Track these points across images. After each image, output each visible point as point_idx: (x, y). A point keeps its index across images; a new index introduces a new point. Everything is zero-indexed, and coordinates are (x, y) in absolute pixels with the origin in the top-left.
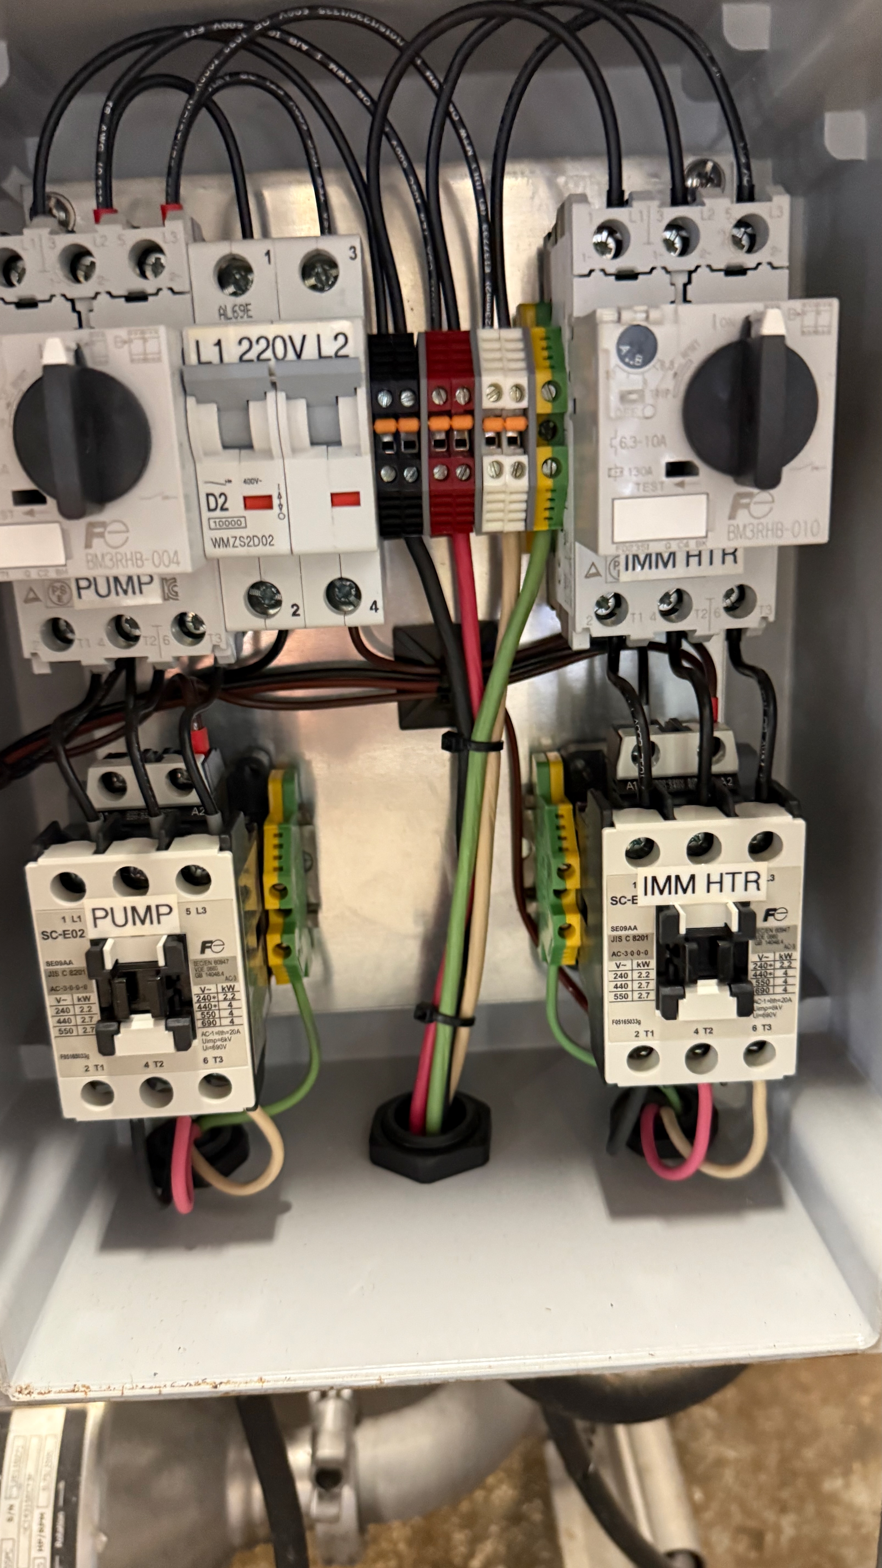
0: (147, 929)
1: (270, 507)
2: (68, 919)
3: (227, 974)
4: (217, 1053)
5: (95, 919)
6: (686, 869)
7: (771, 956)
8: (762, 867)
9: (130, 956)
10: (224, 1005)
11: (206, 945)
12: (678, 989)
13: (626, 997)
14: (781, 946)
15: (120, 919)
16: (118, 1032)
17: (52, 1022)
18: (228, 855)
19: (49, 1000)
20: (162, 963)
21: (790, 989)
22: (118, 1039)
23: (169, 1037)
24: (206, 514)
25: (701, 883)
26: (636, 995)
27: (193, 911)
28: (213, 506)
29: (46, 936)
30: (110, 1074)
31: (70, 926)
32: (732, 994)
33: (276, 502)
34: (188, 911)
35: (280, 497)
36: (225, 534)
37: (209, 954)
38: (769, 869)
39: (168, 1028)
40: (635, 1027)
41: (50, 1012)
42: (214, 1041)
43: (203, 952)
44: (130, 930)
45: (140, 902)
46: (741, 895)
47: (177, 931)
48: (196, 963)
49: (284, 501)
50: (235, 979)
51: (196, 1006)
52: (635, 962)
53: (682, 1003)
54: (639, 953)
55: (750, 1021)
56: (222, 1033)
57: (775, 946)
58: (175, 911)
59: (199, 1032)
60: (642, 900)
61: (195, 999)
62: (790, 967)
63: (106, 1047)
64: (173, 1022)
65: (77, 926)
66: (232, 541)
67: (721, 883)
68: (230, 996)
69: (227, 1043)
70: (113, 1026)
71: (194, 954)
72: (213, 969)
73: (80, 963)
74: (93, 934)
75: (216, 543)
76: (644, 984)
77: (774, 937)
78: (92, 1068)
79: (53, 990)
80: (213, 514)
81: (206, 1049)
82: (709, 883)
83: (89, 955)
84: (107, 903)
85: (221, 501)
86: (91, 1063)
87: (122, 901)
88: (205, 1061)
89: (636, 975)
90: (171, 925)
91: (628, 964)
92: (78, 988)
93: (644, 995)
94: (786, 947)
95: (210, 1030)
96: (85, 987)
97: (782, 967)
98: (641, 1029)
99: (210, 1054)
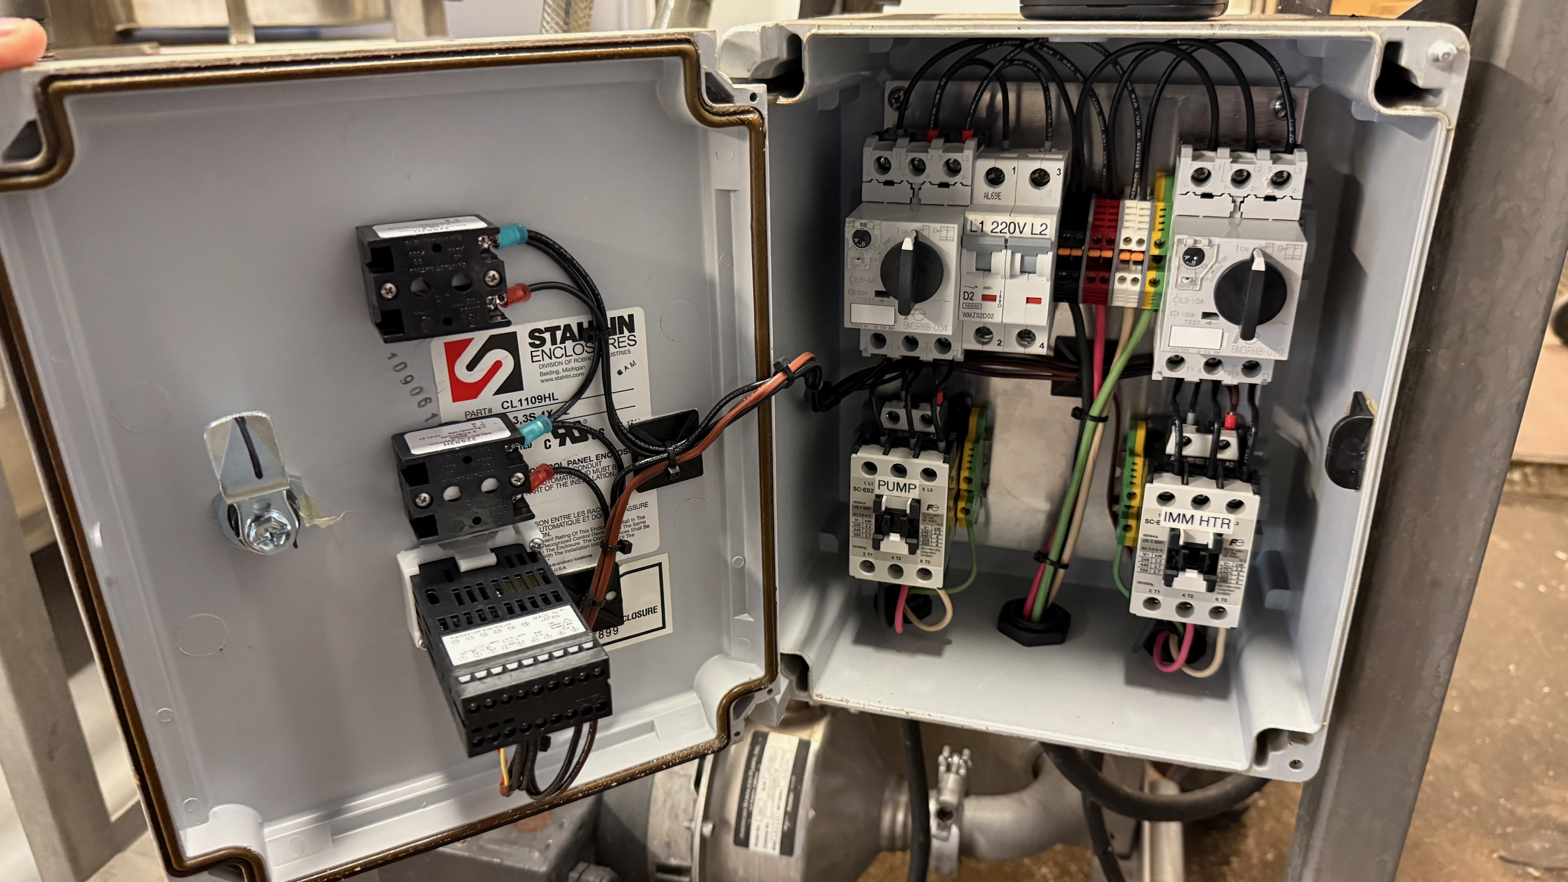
0: (903, 494)
1: (995, 300)
2: (867, 483)
3: (938, 522)
4: (928, 559)
5: (879, 485)
6: (1189, 511)
7: (1231, 564)
8: (1232, 517)
9: (894, 506)
10: (934, 536)
11: (930, 507)
12: (1174, 572)
13: (1147, 571)
14: (1237, 559)
15: (891, 487)
16: (883, 540)
17: (851, 529)
18: (947, 466)
19: (852, 519)
20: (908, 512)
21: (1240, 582)
22: (883, 544)
23: (906, 547)
24: (962, 301)
25: (1197, 520)
26: (1152, 571)
27: (926, 489)
28: (966, 297)
29: (855, 489)
30: (875, 558)
31: (867, 486)
32: (1205, 580)
33: (998, 299)
34: (924, 489)
35: (1000, 297)
36: (969, 311)
37: (931, 511)
38: (1236, 519)
39: (906, 543)
40: (1150, 587)
41: (851, 524)
42: (927, 553)
43: (928, 509)
44: (895, 493)
45: (901, 481)
46: (1219, 530)
47: (917, 497)
48: (924, 514)
49: (1002, 299)
50: (942, 525)
51: (920, 534)
52: (1154, 554)
53: (1175, 579)
54: (1157, 550)
55: (1214, 595)
56: (931, 549)
57: (1234, 559)
58: (917, 489)
59: (920, 547)
60: (1162, 523)
61: (920, 531)
62: (1241, 571)
63: (876, 546)
64: (909, 540)
65: (870, 487)
66: (973, 314)
67: (1208, 521)
68: (938, 533)
69: (933, 555)
70: (881, 537)
71: (924, 509)
72: (932, 519)
73: (870, 504)
74: (877, 492)
75: (965, 315)
76: (1158, 566)
77: (1233, 554)
78: (867, 554)
79: (854, 514)
80: (965, 301)
81: (923, 555)
82: (1201, 520)
83: (875, 502)
84: (886, 479)
85: (970, 296)
86: (867, 552)
87: (893, 479)
88: (921, 561)
89: (1154, 561)
90: (915, 494)
91: (1150, 554)
92: (866, 515)
93: (1157, 571)
94: (1241, 560)
95: (926, 547)
96: (870, 516)
97: (1237, 571)
98: (1153, 588)
99: (924, 558)
